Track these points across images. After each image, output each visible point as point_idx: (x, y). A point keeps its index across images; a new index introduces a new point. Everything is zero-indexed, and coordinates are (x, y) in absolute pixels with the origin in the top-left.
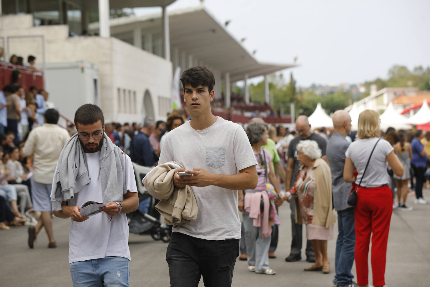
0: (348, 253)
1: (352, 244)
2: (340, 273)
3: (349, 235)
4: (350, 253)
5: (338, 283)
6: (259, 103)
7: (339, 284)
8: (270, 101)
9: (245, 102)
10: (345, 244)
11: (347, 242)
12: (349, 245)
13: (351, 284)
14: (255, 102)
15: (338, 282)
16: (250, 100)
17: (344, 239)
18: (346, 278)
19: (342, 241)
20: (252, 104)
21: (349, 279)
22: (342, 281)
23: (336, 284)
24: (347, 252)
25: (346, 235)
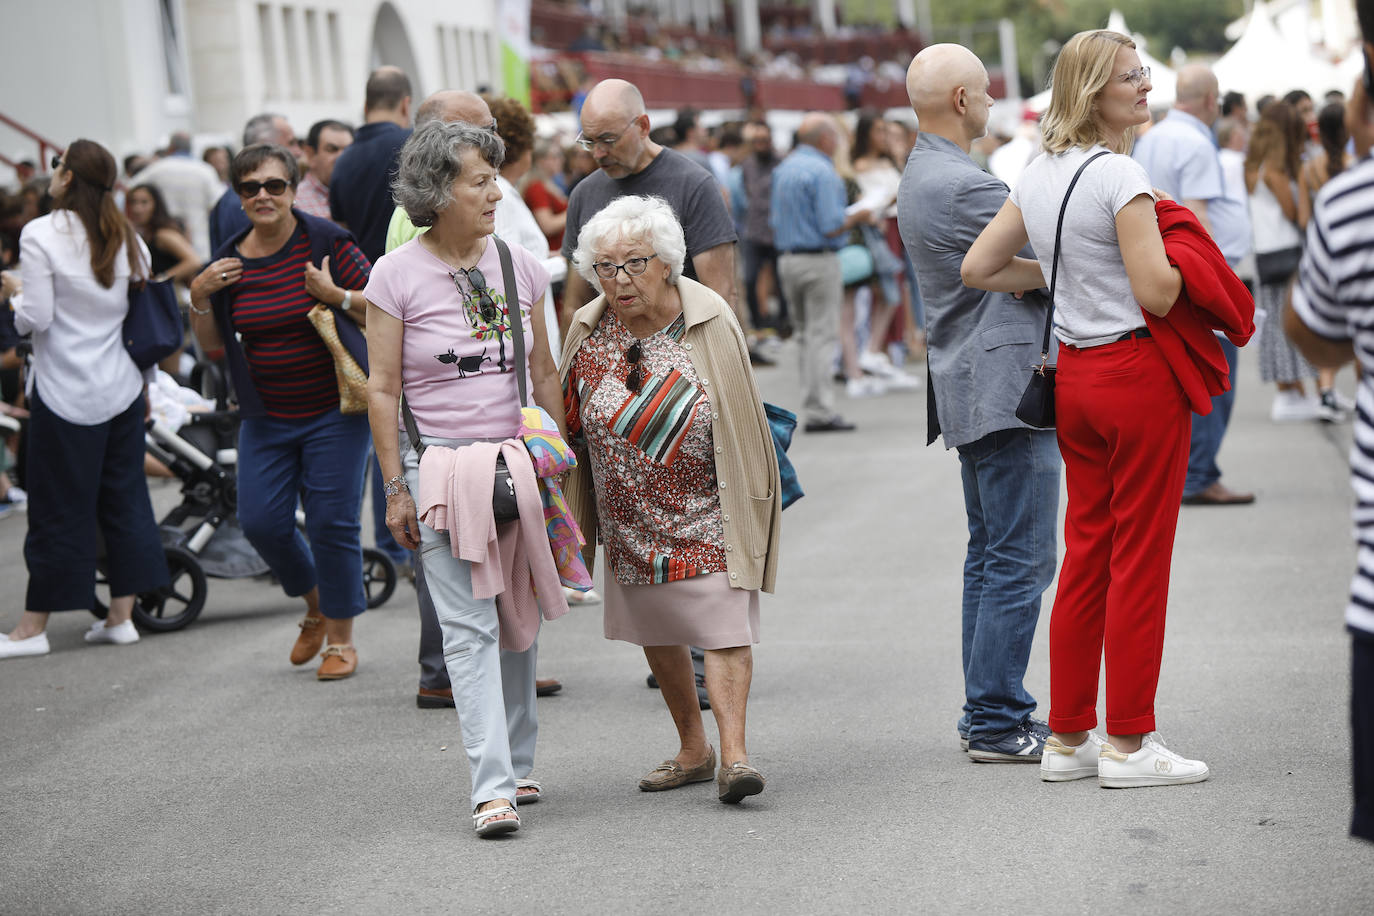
0: (1007, 612)
1: (1021, 573)
2: (980, 692)
3: (1007, 540)
4: (1015, 610)
5: (974, 732)
6: (875, 27)
7: (980, 736)
8: (917, 15)
9: (819, 28)
10: (992, 575)
11: (1001, 566)
12: (1010, 579)
13: (1026, 734)
14: (857, 25)
15: (975, 727)
16: (839, 20)
17: (991, 556)
18: (1005, 711)
19: (980, 567)
20: (846, 34)
21: (1018, 716)
22: (990, 724)
23: (969, 736)
24: (1004, 608)
25: (995, 538)
